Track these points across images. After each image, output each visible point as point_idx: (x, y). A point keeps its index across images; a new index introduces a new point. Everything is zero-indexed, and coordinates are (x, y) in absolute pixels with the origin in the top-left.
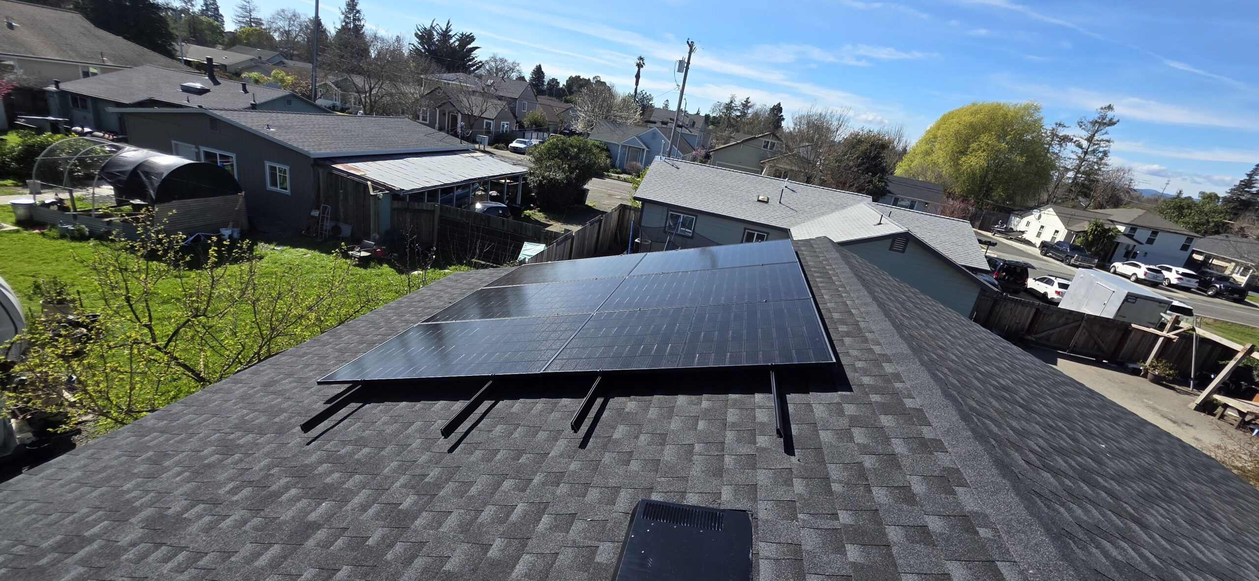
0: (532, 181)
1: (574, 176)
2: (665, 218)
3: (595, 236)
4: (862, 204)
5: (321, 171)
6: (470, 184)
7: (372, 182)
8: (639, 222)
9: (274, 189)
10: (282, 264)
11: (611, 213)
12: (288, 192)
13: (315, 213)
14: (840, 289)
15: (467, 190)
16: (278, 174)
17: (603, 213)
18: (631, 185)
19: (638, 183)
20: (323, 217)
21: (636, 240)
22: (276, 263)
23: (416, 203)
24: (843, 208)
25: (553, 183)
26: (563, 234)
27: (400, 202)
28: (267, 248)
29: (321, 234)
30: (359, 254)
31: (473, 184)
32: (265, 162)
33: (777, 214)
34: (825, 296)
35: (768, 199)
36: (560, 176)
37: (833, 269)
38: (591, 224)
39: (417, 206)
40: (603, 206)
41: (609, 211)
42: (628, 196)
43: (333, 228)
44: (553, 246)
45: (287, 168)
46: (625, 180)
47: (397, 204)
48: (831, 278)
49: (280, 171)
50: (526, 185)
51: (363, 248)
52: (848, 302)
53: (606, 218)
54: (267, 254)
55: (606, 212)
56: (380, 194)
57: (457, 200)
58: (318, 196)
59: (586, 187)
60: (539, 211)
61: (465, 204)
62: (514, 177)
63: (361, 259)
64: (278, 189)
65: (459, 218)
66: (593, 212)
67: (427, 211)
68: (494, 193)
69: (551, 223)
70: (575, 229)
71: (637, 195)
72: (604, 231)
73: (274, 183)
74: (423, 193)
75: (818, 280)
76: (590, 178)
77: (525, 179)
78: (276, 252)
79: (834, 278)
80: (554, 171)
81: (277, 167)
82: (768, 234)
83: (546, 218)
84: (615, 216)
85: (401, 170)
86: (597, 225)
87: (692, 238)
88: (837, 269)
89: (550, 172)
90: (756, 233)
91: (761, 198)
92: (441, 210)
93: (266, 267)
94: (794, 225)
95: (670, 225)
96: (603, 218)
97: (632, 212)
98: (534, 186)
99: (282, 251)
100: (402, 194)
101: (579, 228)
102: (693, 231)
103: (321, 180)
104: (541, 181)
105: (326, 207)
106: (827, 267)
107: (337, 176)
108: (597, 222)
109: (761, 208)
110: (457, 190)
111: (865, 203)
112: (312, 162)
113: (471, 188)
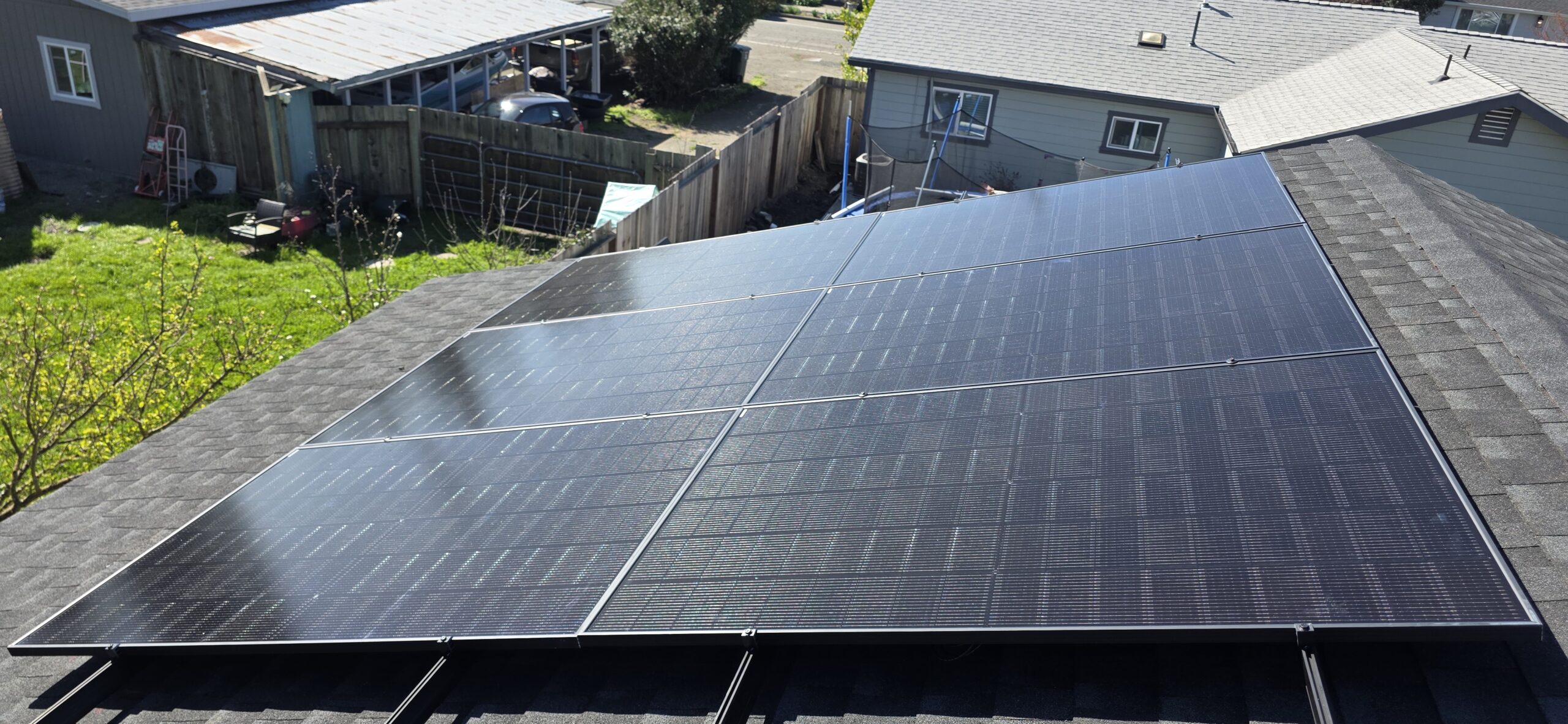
0: (623, 39)
1: (713, 19)
2: (923, 101)
3: (767, 155)
4: (1394, 34)
5: (155, 49)
6: (484, 55)
7: (267, 66)
8: (863, 117)
9: (64, 96)
10: (92, 265)
11: (802, 98)
12: (94, 101)
13: (156, 145)
14: (1445, 303)
15: (480, 70)
16: (68, 61)
17: (785, 99)
18: (842, 30)
19: (858, 25)
20: (173, 154)
21: (860, 159)
22: (80, 262)
23: (367, 109)
24: (1348, 45)
25: (669, 40)
26: (693, 158)
27: (331, 108)
28: (62, 229)
29: (174, 189)
30: (252, 231)
31: (492, 55)
32: (39, 38)
33: (1187, 72)
34: (1403, 330)
35: (1164, 38)
36: (682, 22)
37: (1406, 238)
38: (756, 130)
39: (369, 113)
40: (784, 83)
41: (797, 94)
42: (839, 57)
43: (197, 174)
44: (672, 189)
45: (84, 49)
46: (830, 20)
47: (326, 114)
48: (1404, 267)
49: (71, 57)
50: (608, 49)
51: (262, 216)
52: (1486, 351)
53: (790, 113)
54: (61, 243)
55: (790, 98)
56: (286, 93)
57: (458, 94)
58: (158, 106)
59: (742, 42)
60: (644, 106)
61: (477, 103)
62: (582, 33)
63: (259, 241)
64: (73, 97)
65: (463, 135)
66: (760, 99)
67: (393, 124)
68: (540, 72)
69: (670, 130)
70: (720, 142)
71: (858, 53)
72: (788, 143)
73: (63, 84)
74: (380, 84)
75: (1366, 273)
76: (749, 19)
77: (605, 34)
78: (81, 236)
79: (1416, 267)
80: (670, 12)
81: (66, 48)
82: (1165, 121)
83: (659, 120)
84: (811, 105)
85: (329, 35)
86: (769, 132)
87: (986, 143)
88: (1419, 235)
89: (659, 13)
90: (1137, 122)
91: (1146, 38)
92: (423, 119)
93: (60, 274)
94: (1227, 96)
95: (935, 120)
96: (783, 114)
97: (848, 94)
98: (627, 49)
99: (93, 234)
100: (332, 91)
101: (732, 138)
102: (990, 128)
103: (159, 71)
104: (640, 37)
105: (178, 131)
106: (1386, 232)
107: (191, 58)
108: (768, 123)
109: (1148, 60)
110: (457, 69)
111: (1403, 28)
112: (135, 31)
113: (489, 65)
